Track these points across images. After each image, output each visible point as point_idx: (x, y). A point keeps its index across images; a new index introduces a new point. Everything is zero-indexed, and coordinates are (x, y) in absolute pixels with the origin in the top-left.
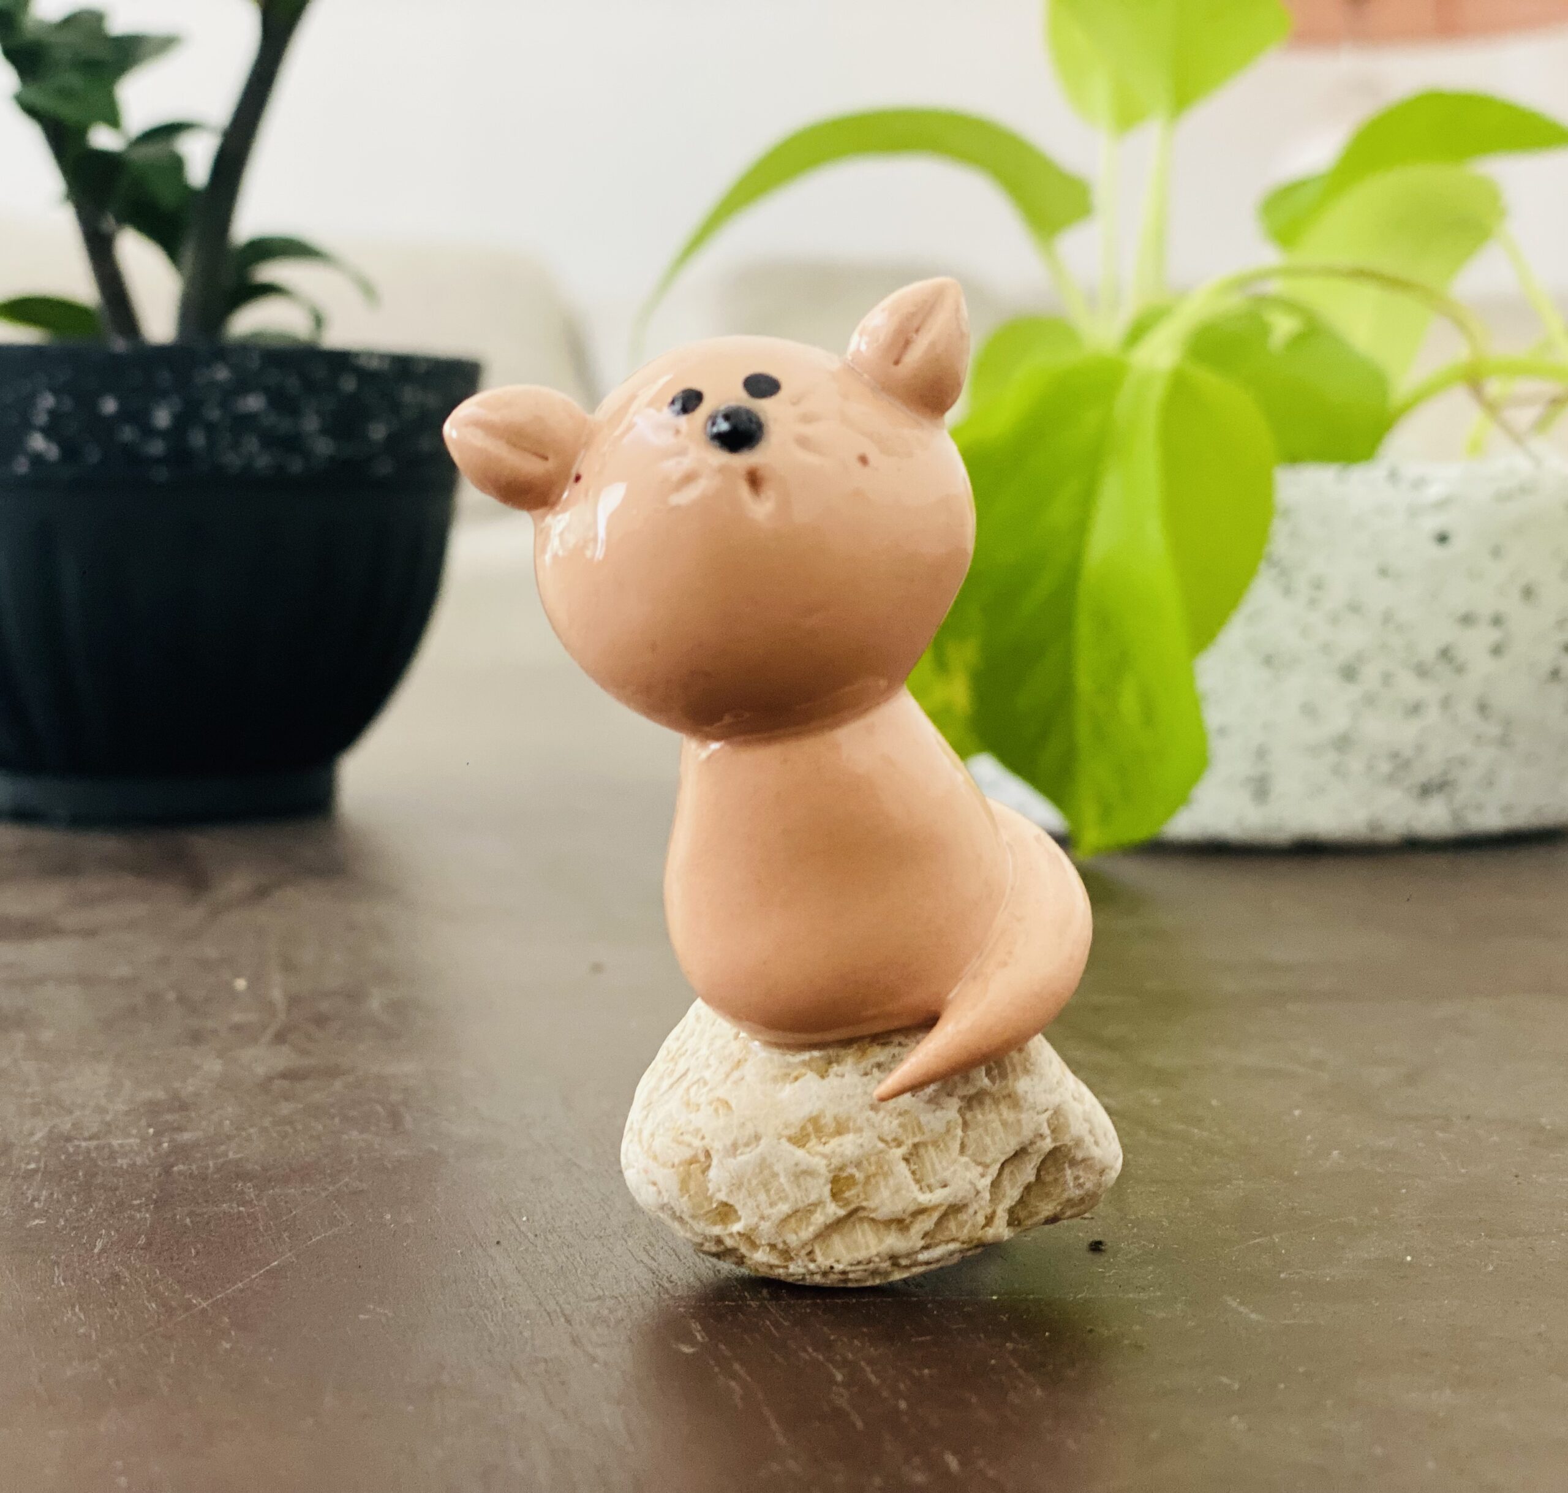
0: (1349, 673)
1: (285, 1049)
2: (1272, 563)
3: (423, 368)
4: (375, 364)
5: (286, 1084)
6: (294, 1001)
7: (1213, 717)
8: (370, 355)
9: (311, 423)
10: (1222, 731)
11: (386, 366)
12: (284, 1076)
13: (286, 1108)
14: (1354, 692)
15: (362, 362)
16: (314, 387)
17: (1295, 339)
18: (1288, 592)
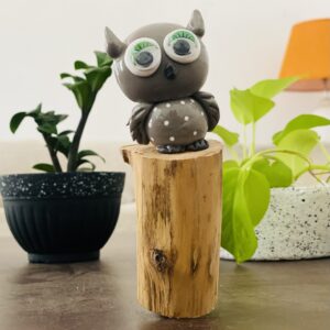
0: (288, 227)
3: (113, 174)
6: (86, 290)
8: (103, 172)
9: (92, 186)
14: (289, 230)
16: (92, 180)
17: (274, 164)
18: (275, 212)
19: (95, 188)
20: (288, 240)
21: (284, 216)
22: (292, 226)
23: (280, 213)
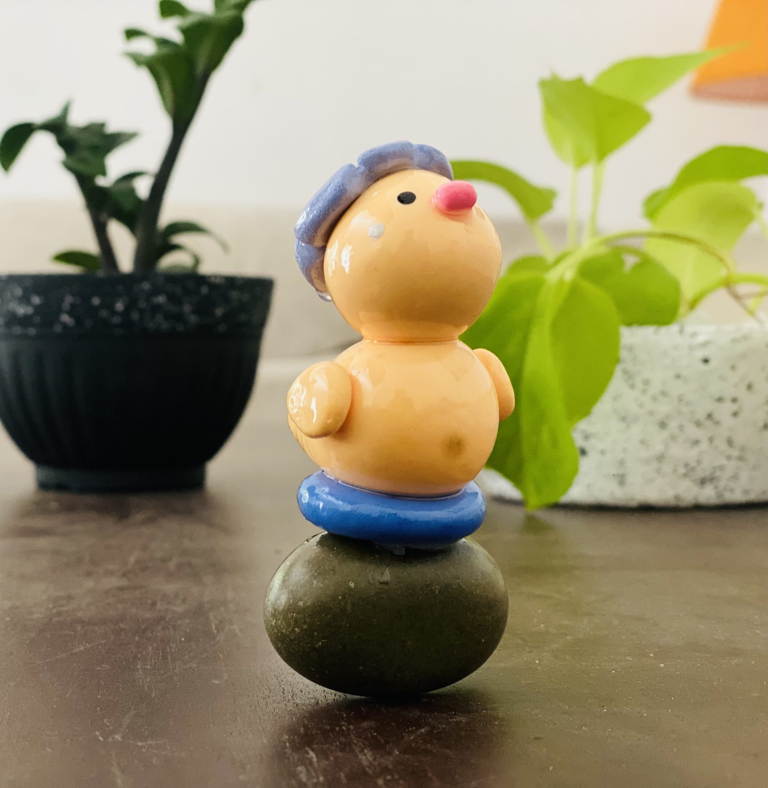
2: (625, 372)
3: (241, 283)
4: (218, 281)
7: (598, 446)
8: (216, 277)
9: (187, 308)
10: (602, 452)
11: (223, 281)
14: (665, 434)
15: (213, 280)
16: (187, 292)
18: (632, 386)
19: (194, 312)
20: (661, 458)
21: (654, 399)
22: (673, 425)
23: (644, 391)
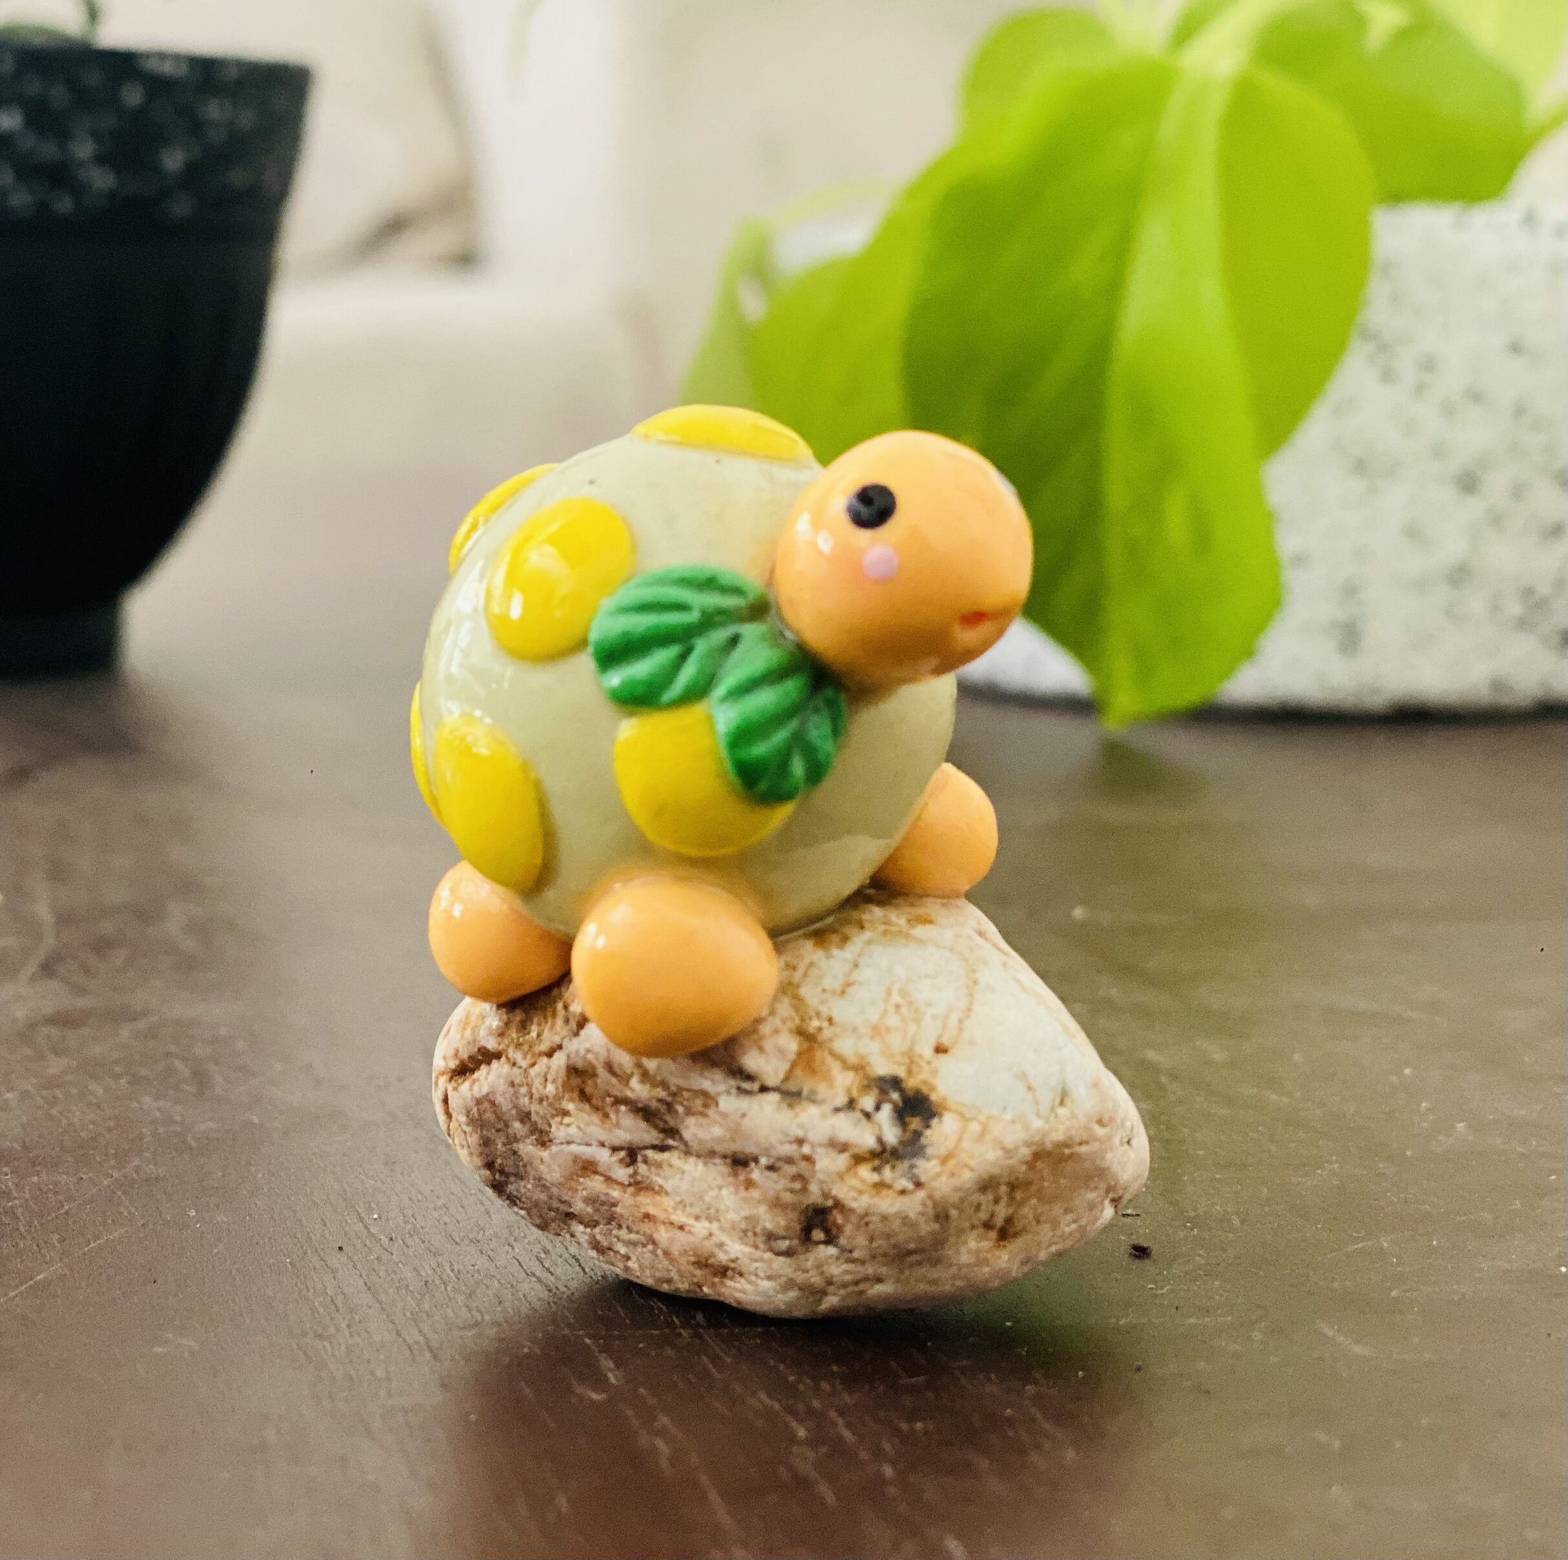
0: (1468, 483)
1: (54, 985)
2: (1368, 335)
3: (233, 73)
4: (168, 68)
5: (54, 1031)
6: (65, 919)
7: (1288, 543)
8: (162, 56)
9: (84, 149)
10: (1299, 560)
11: (182, 71)
12: (51, 1021)
13: (56, 1065)
14: (1475, 507)
15: (153, 65)
16: (84, 100)
17: (1404, 36)
18: (1388, 376)
19: (100, 159)
20: (1459, 575)
21: (1448, 410)
22: (1497, 483)
23: (1420, 389)
